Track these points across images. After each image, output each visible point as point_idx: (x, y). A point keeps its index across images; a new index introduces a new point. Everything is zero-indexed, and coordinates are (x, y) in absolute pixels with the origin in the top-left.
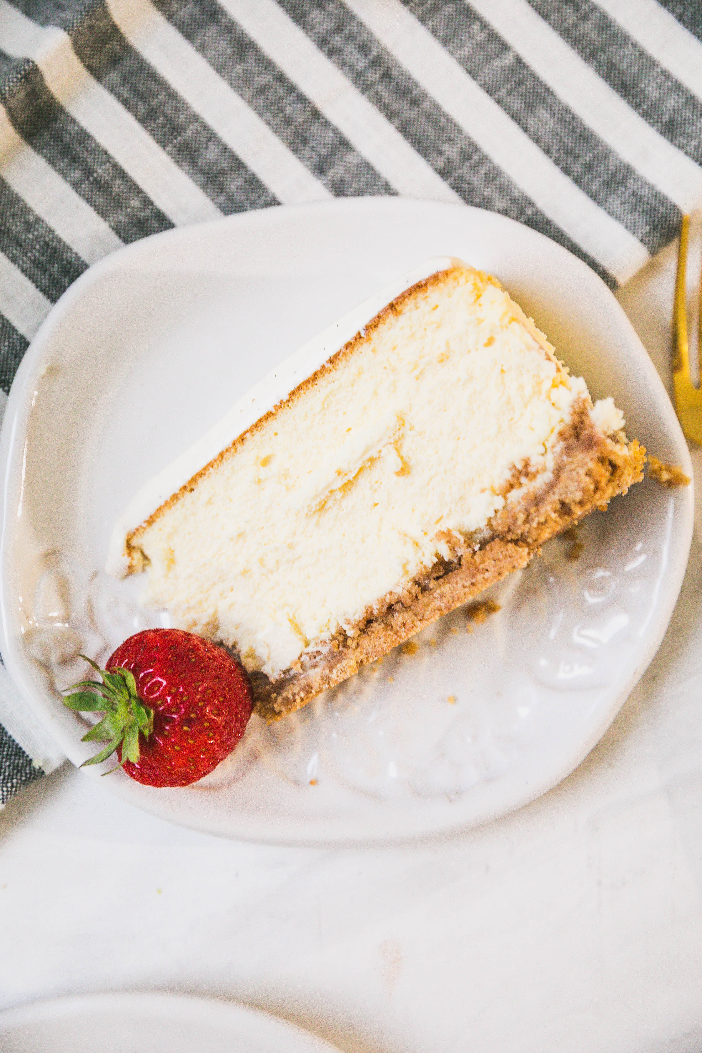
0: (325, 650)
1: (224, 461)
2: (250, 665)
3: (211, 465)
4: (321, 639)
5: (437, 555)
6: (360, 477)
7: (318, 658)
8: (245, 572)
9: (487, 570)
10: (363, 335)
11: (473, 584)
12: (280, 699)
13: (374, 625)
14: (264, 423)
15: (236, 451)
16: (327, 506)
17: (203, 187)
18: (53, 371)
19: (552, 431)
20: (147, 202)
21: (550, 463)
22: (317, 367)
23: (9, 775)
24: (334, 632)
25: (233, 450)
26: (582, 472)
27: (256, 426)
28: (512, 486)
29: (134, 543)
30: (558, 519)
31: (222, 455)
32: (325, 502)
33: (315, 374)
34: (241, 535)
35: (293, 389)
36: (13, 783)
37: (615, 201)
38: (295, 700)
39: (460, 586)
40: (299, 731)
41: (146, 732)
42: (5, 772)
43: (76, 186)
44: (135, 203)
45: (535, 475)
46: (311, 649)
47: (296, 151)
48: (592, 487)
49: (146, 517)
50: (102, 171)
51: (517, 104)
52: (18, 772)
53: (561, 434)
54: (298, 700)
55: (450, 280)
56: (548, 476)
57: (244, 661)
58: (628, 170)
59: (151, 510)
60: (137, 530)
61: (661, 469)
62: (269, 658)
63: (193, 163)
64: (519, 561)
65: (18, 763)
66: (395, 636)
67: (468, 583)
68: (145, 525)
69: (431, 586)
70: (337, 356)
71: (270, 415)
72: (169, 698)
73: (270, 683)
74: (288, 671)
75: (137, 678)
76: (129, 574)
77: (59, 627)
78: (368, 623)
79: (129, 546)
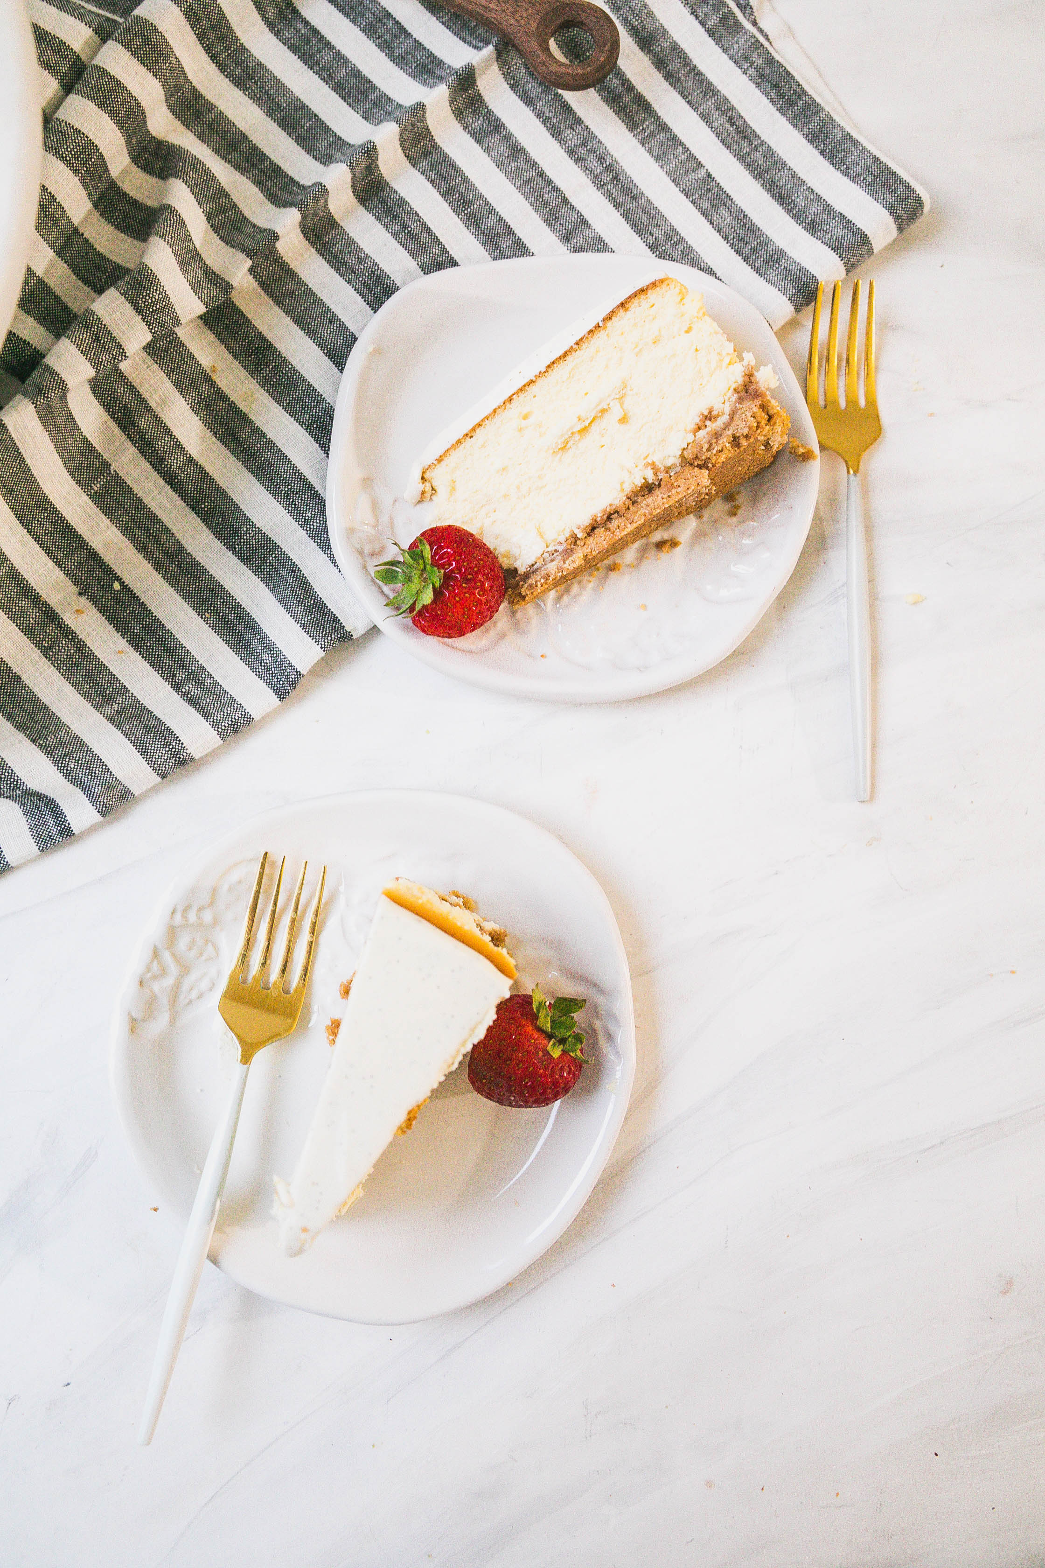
0: (560, 548)
1: (496, 415)
2: (505, 562)
3: (487, 418)
4: (558, 541)
5: (645, 479)
6: (593, 425)
7: (555, 555)
8: (506, 496)
9: (679, 486)
10: (601, 325)
11: (669, 496)
12: (526, 586)
13: (596, 531)
14: (527, 388)
15: (505, 409)
16: (568, 446)
17: (484, 244)
18: (377, 351)
19: (729, 389)
20: (444, 251)
21: (727, 410)
22: (567, 348)
23: (329, 632)
24: (567, 535)
25: (503, 407)
26: (749, 414)
27: (521, 390)
28: (699, 428)
29: (425, 476)
30: (730, 449)
31: (495, 411)
32: (568, 442)
33: (566, 353)
34: (505, 469)
35: (549, 363)
36: (332, 638)
37: (772, 274)
38: (537, 586)
39: (660, 498)
40: (534, 620)
41: (437, 585)
42: (326, 630)
43: (395, 235)
44: (436, 250)
45: (716, 417)
46: (551, 548)
47: (549, 225)
48: (755, 425)
49: (437, 457)
50: (413, 226)
51: (706, 205)
52: (335, 632)
53: (735, 390)
54: (539, 584)
55: (664, 285)
56: (725, 418)
57: (501, 559)
58: (783, 253)
59: (441, 452)
60: (430, 466)
61: (798, 446)
62: (520, 555)
63: (477, 227)
64: (702, 479)
65: (335, 627)
66: (612, 535)
67: (665, 496)
68: (436, 462)
69: (639, 501)
70: (582, 339)
71: (532, 382)
72: (454, 563)
73: (520, 575)
74: (533, 565)
75: (431, 550)
76: (421, 501)
77: (371, 530)
78: (592, 529)
79: (423, 478)
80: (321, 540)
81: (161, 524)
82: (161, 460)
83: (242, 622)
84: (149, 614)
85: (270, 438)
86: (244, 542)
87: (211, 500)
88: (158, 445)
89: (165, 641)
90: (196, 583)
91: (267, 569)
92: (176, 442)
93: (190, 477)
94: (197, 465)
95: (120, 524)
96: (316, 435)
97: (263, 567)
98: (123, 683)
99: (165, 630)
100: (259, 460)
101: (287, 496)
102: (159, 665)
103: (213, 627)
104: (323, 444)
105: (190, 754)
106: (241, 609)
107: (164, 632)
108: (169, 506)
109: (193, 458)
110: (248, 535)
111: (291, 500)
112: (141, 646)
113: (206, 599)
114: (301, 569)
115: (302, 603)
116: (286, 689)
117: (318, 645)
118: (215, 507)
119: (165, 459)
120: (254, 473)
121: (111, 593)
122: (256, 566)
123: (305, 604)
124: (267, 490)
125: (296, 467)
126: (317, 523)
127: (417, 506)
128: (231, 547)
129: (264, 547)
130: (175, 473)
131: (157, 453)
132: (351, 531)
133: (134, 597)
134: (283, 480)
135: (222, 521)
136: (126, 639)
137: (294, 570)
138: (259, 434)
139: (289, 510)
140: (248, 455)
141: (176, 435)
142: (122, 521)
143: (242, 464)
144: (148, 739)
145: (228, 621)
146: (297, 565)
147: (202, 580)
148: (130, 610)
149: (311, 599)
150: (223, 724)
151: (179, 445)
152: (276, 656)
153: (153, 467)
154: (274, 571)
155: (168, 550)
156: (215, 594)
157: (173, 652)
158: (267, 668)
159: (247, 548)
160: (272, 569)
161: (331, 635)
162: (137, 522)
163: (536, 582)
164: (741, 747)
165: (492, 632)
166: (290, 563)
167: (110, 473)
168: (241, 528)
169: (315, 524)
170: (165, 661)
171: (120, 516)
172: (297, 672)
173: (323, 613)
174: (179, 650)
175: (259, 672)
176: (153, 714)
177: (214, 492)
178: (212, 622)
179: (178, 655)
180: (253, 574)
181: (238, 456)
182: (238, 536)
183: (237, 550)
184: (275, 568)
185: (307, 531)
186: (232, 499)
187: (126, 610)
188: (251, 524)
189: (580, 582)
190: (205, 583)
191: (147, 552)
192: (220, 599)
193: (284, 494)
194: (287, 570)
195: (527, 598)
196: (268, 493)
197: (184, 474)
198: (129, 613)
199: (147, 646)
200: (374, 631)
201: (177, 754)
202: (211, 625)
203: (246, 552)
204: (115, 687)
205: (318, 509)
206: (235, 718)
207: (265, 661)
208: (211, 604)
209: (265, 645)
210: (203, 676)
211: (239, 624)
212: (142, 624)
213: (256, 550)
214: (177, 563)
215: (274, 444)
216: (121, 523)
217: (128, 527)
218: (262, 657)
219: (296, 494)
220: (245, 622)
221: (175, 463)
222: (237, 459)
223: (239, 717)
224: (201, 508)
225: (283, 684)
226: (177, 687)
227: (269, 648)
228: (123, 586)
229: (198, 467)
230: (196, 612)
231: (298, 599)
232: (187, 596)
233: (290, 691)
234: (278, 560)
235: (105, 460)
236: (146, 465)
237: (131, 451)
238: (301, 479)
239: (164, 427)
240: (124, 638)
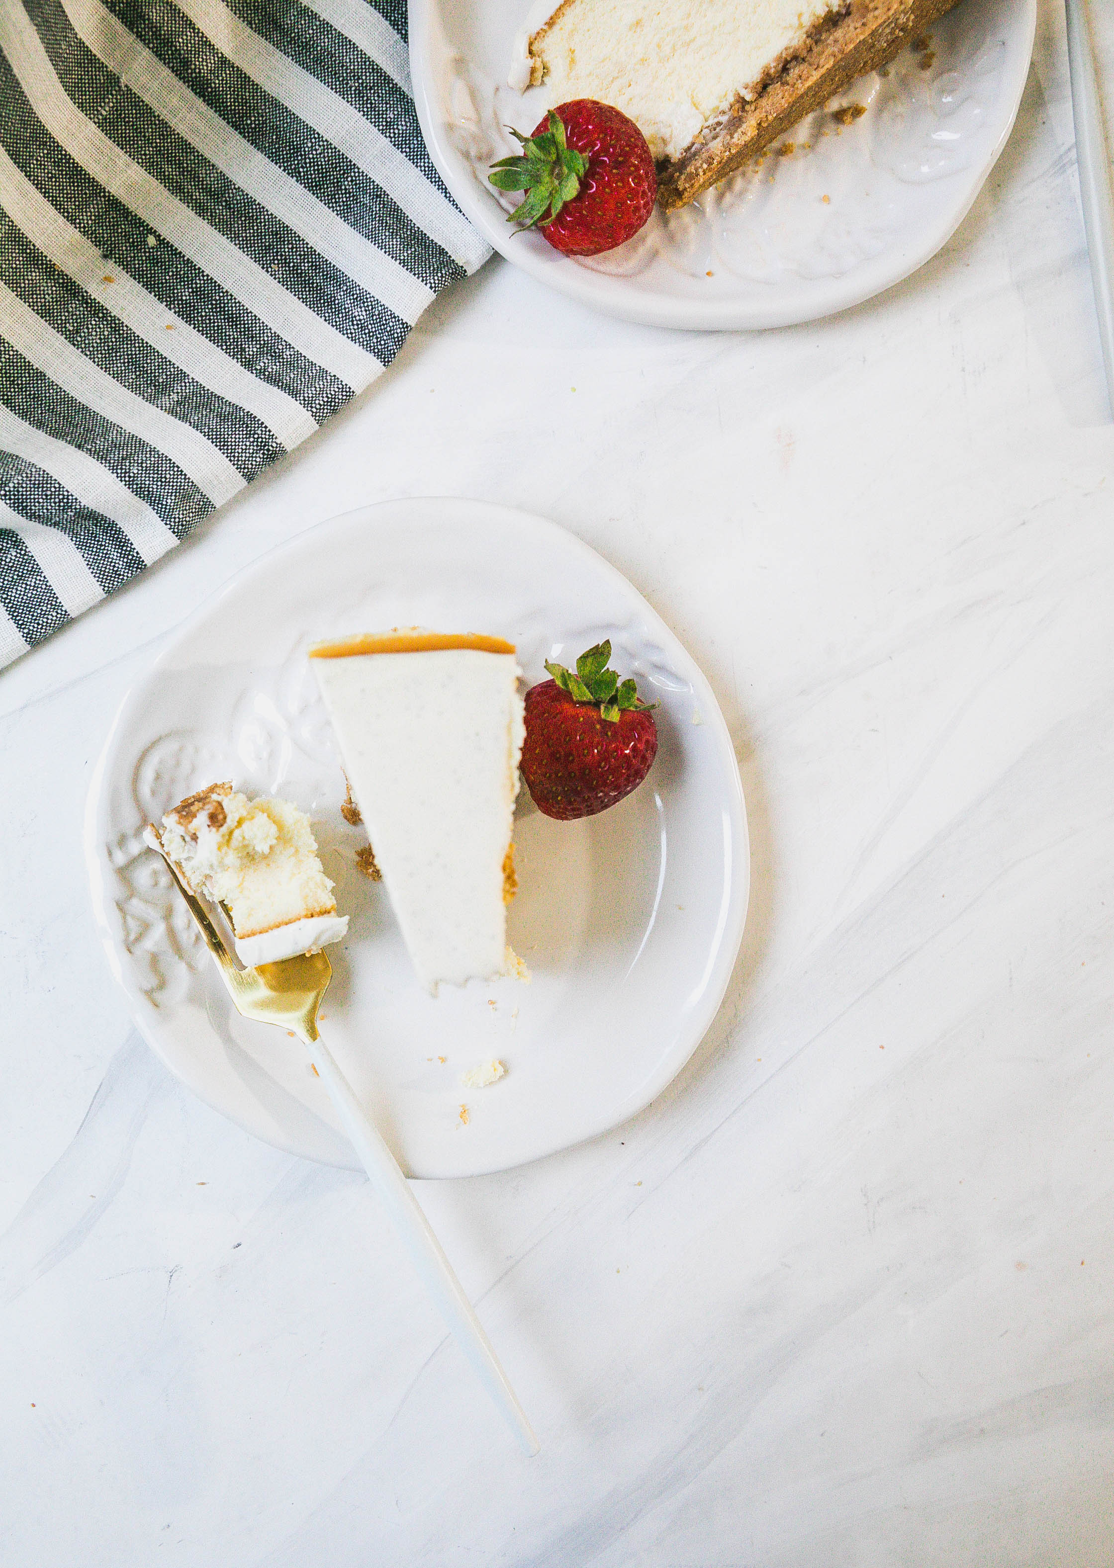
0: (724, 119)
2: (652, 150)
4: (721, 109)
5: (827, 7)
7: (718, 130)
8: (643, 61)
11: (864, 24)
12: (683, 177)
13: (770, 89)
24: (731, 99)
29: (534, 48)
34: (638, 23)
38: (697, 175)
39: (851, 28)
41: (582, 172)
46: (712, 121)
49: (546, 18)
52: (444, 266)
54: (700, 170)
59: (551, 12)
60: (538, 33)
62: (671, 137)
65: (443, 261)
66: (792, 89)
67: (859, 25)
68: (545, 27)
69: (822, 37)
72: (597, 142)
73: (674, 165)
74: (689, 148)
75: (566, 129)
76: (530, 86)
77: (473, 128)
78: (764, 87)
79: (531, 52)
80: (409, 148)
81: (196, 154)
82: (186, 63)
83: (319, 272)
84: (199, 273)
85: (324, 20)
86: (310, 163)
87: (258, 113)
88: (179, 43)
89: (224, 307)
90: (253, 226)
91: (342, 197)
92: (202, 37)
93: (226, 84)
94: (233, 67)
95: (142, 159)
96: (383, 9)
97: (337, 196)
98: (178, 367)
99: (222, 292)
100: (314, 51)
101: (359, 93)
102: (222, 339)
103: (282, 282)
104: (395, 20)
105: (281, 444)
106: (316, 255)
107: (221, 294)
108: (202, 127)
109: (226, 58)
110: (314, 152)
111: (365, 98)
112: (194, 317)
113: (269, 245)
114: (388, 192)
115: (397, 235)
116: (391, 350)
117: (426, 284)
118: (264, 122)
119: (191, 61)
120: (311, 69)
121: (145, 252)
122: (328, 195)
123: (400, 235)
124: (332, 89)
125: (365, 54)
126: (402, 125)
127: (527, 94)
128: (294, 173)
129: (336, 167)
130: (207, 80)
131: (180, 54)
132: (450, 128)
133: (176, 254)
134: (350, 73)
135: (276, 139)
136: (173, 310)
137: (379, 194)
138: (308, 16)
139: (364, 112)
140: (299, 47)
141: (200, 28)
142: (145, 155)
143: (293, 59)
144: (225, 429)
145: (301, 273)
146: (381, 188)
147: (261, 222)
148: (172, 271)
149: (407, 229)
150: (317, 402)
151: (206, 42)
152: (372, 309)
153: (177, 75)
154: (353, 200)
155: (211, 188)
156: (280, 238)
157: (236, 321)
158: (362, 327)
159: (314, 170)
160: (350, 197)
161: (441, 270)
162: (164, 154)
163: (696, 170)
164: (963, 370)
165: (642, 250)
166: (372, 187)
167: (120, 90)
168: (303, 143)
169: (400, 127)
170: (228, 334)
171: (141, 147)
172: (403, 324)
173: (425, 245)
174: (244, 317)
175: (351, 333)
176: (224, 401)
177: (261, 102)
178: (281, 276)
179: (244, 324)
180: (326, 207)
181: (285, 50)
182: (301, 155)
183: (302, 174)
184: (353, 196)
185: (391, 138)
186: (286, 108)
187: (168, 272)
188: (316, 136)
189: (744, 174)
190: (265, 225)
191: (184, 193)
192: (288, 244)
193: (355, 90)
194: (370, 196)
195: (686, 194)
196: (333, 92)
197: (218, 79)
198: (173, 275)
199: (202, 316)
200: (495, 259)
201: (265, 446)
202: (281, 280)
203: (313, 176)
204: (168, 373)
205: (401, 107)
206: (330, 394)
207: (358, 318)
208: (277, 252)
209: (355, 296)
210: (280, 347)
211: (316, 276)
212: (192, 288)
213: (326, 172)
214: (224, 204)
215: (331, 26)
216: (144, 157)
217: (153, 162)
218: (352, 313)
219: (371, 89)
220: (323, 272)
221: (205, 65)
222: (285, 54)
223: (336, 392)
224: (247, 124)
225: (385, 344)
226: (248, 364)
227: (360, 300)
228: (160, 240)
229: (235, 69)
230: (259, 264)
231: (391, 230)
232: (245, 245)
233: (396, 351)
234: (356, 184)
235: (111, 71)
236: (166, 72)
237: (145, 54)
238: (373, 69)
239: (183, 17)
240: (170, 309)
